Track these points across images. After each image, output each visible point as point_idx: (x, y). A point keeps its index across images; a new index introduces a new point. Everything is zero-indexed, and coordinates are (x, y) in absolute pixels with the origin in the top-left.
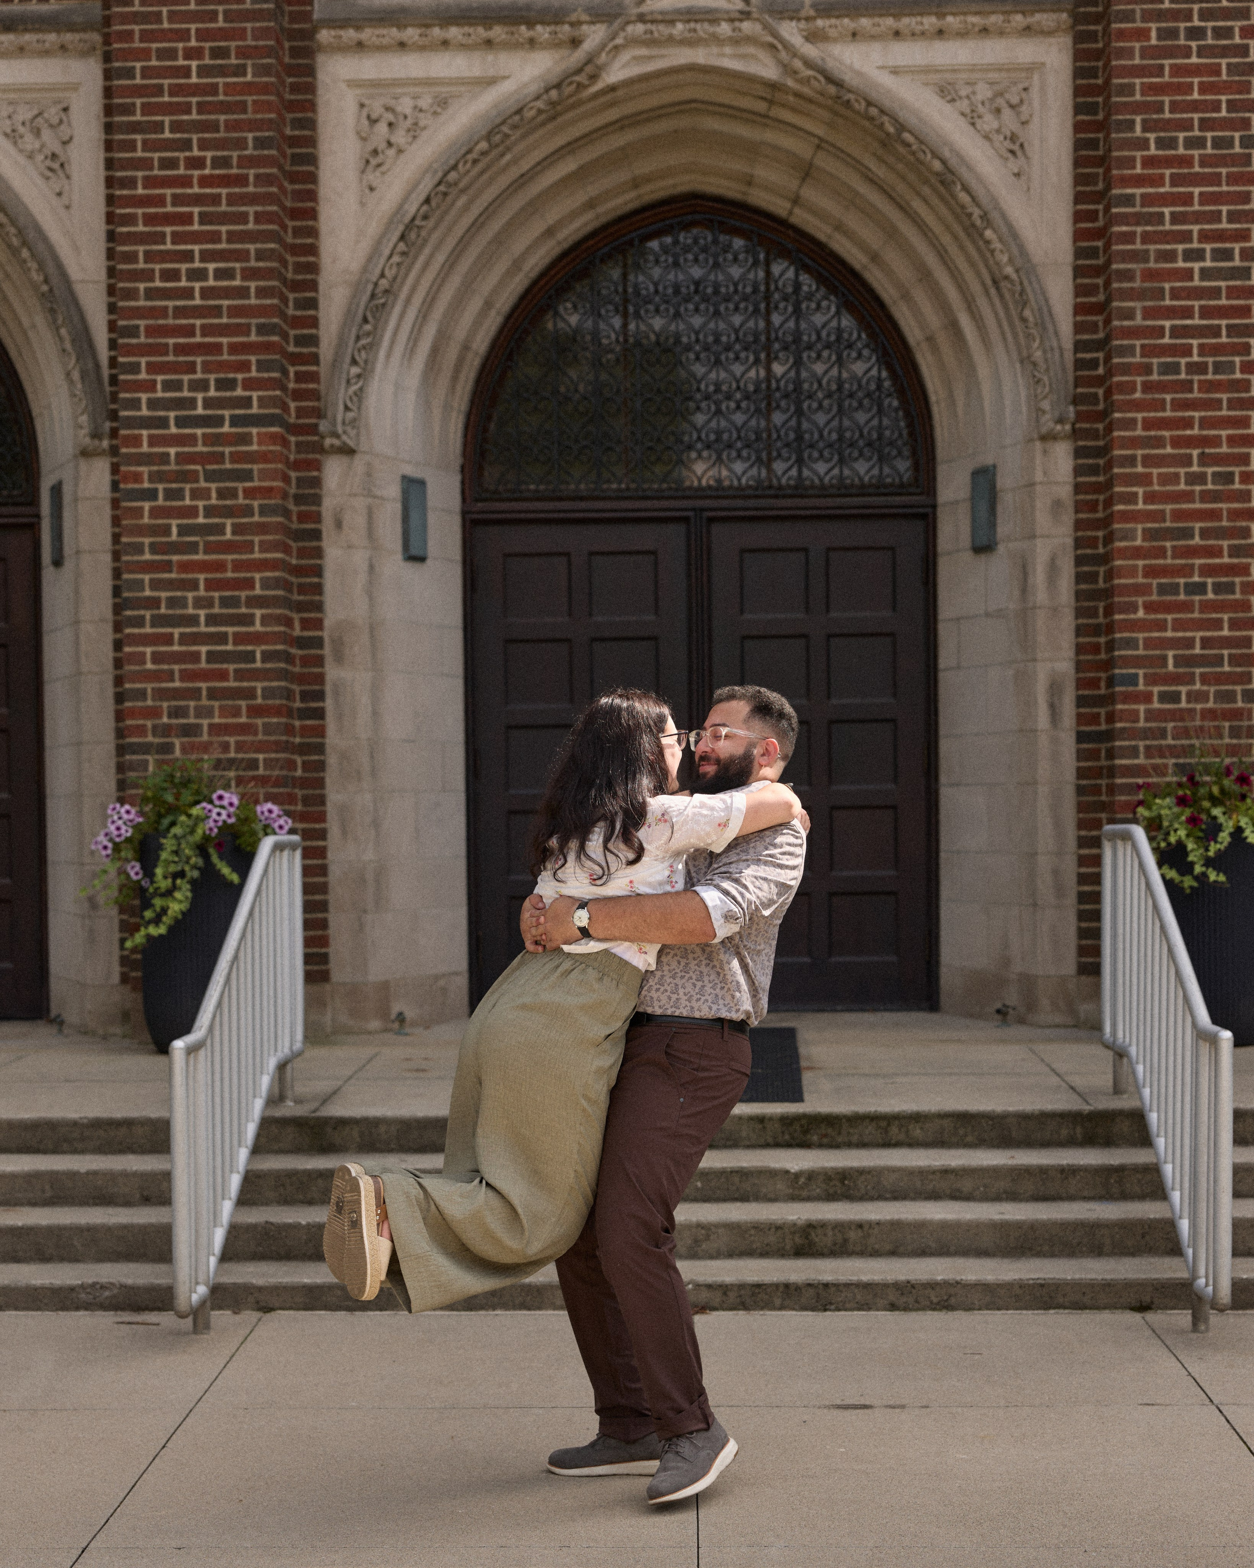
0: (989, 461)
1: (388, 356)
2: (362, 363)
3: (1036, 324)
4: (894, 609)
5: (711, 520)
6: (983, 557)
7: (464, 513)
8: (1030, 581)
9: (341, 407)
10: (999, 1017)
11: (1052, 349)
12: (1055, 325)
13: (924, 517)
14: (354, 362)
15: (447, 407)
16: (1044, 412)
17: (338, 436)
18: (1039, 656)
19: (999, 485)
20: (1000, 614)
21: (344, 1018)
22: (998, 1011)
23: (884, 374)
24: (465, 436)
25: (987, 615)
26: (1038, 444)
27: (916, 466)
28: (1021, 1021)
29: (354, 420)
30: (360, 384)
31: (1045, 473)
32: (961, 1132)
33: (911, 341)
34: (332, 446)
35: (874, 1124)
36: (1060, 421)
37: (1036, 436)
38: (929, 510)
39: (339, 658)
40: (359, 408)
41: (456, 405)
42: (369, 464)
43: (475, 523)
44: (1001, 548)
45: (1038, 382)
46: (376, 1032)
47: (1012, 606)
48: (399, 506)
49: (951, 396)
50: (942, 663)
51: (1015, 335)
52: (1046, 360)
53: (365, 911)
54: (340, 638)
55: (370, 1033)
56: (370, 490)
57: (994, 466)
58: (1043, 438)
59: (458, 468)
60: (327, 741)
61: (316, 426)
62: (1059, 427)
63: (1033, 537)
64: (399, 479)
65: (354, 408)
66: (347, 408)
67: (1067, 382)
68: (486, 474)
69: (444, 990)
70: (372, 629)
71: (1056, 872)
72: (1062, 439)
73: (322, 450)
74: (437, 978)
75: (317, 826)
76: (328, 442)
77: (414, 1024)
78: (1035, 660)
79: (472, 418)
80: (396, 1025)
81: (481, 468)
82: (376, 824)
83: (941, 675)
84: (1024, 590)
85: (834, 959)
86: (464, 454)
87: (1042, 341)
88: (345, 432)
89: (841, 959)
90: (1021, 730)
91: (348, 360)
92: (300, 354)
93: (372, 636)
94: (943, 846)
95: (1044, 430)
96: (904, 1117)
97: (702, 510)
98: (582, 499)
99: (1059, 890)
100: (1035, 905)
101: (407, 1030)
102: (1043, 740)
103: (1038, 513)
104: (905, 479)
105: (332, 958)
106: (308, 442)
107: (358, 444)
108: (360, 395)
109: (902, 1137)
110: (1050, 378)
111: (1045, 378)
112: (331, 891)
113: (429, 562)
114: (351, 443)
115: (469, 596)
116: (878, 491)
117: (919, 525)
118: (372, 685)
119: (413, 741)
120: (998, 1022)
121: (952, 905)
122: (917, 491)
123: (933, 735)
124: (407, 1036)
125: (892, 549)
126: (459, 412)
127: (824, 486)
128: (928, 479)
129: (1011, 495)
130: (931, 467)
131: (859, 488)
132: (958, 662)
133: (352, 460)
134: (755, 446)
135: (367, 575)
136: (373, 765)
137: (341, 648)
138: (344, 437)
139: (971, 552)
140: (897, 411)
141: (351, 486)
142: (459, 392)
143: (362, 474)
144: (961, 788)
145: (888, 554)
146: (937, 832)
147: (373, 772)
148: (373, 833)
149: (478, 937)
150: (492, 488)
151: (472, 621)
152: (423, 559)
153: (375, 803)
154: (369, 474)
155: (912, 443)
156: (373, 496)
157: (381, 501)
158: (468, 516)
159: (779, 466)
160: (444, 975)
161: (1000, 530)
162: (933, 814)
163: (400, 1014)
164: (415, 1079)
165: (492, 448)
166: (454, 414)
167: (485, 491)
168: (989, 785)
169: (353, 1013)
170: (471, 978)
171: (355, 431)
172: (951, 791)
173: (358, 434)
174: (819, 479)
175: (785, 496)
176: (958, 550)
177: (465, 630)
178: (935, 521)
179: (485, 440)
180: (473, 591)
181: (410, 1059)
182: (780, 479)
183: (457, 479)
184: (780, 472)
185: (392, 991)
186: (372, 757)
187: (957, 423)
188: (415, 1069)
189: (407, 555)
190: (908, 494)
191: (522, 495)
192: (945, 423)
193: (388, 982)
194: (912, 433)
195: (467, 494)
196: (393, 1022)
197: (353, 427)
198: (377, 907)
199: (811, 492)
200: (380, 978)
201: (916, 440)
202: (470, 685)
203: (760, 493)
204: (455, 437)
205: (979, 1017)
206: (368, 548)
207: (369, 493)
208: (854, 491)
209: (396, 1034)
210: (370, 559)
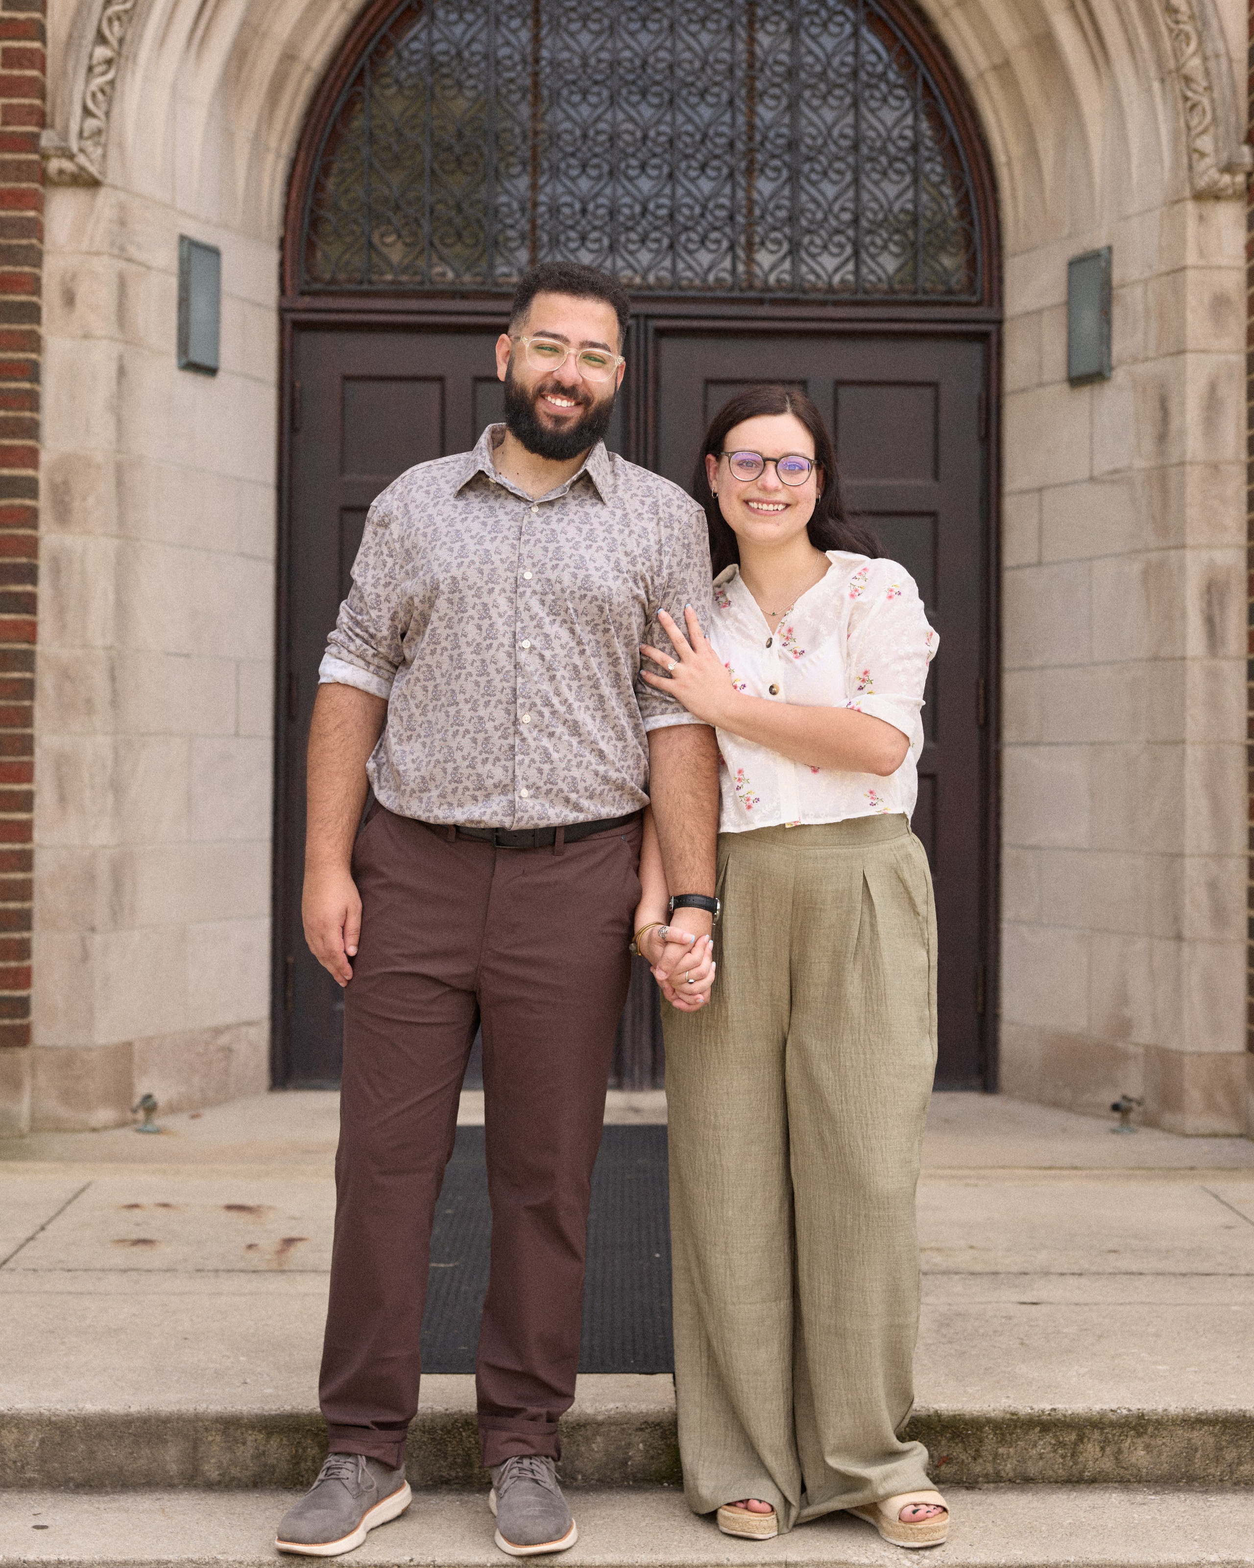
0: (1099, 241)
1: (162, 40)
2: (114, 42)
3: (1192, 17)
4: (936, 476)
5: (661, 333)
6: (1085, 392)
7: (282, 311)
8: (1174, 425)
9: (77, 110)
10: (1117, 1115)
11: (1217, 56)
12: (1220, 21)
13: (982, 337)
14: (101, 39)
15: (257, 142)
16: (1202, 155)
17: (71, 157)
18: (1190, 540)
19: (1117, 275)
20: (1116, 477)
21: (53, 1106)
22: (1116, 1107)
23: (924, 125)
24: (288, 194)
25: (1092, 479)
26: (1190, 207)
27: (971, 263)
28: (1151, 1123)
29: (99, 132)
30: (110, 76)
31: (1201, 254)
32: (1230, 1455)
33: (970, 72)
34: (61, 172)
35: (1049, 1438)
36: (1229, 168)
37: (1187, 193)
38: (991, 328)
39: (63, 515)
40: (107, 114)
41: (273, 143)
42: (122, 207)
43: (301, 327)
44: (1120, 376)
45: (1193, 107)
46: (106, 1128)
47: (1141, 463)
48: (173, 283)
49: (1033, 154)
50: (1010, 558)
51: (1154, 36)
52: (1207, 73)
53: (93, 929)
54: (66, 483)
55: (94, 1130)
56: (122, 249)
57: (1110, 249)
58: (1200, 196)
59: (276, 243)
60: (39, 648)
61: (36, 136)
62: (1226, 179)
63: (1182, 352)
64: (175, 241)
65: (100, 113)
66: (87, 112)
67: (1237, 108)
68: (319, 254)
69: (228, 1051)
70: (120, 470)
71: (1213, 886)
72: (1228, 198)
73: (45, 179)
74: (218, 1031)
75: (16, 787)
76: (54, 165)
77: (173, 1109)
78: (1183, 546)
79: (299, 168)
80: (141, 1115)
81: (311, 247)
82: (117, 787)
83: (1008, 577)
84: (1162, 438)
86: (285, 221)
87: (1200, 43)
88: (82, 150)
90: (1155, 658)
91: (90, 34)
92: (13, 20)
93: (120, 483)
94: (1008, 837)
95: (1202, 183)
96: (1113, 1424)
97: (648, 317)
98: (464, 295)
99: (1219, 916)
100: (1179, 938)
101: (159, 1121)
102: (1195, 675)
103: (1190, 316)
104: (953, 281)
105: (34, 1003)
106: (20, 163)
107: (103, 173)
108: (109, 91)
109: (1107, 1464)
110: (1212, 101)
111: (1206, 102)
112: (36, 894)
113: (221, 374)
114: (93, 169)
115: (286, 437)
116: (914, 298)
117: (976, 350)
118: (119, 563)
119: (187, 656)
120: (1116, 1125)
121: (1024, 929)
122: (974, 299)
123: (993, 668)
124: (158, 1131)
125: (934, 385)
126: (278, 156)
127: (831, 289)
128: (990, 282)
129: (1139, 291)
130: (995, 263)
131: (886, 293)
132: (1040, 555)
133: (94, 197)
134: (728, 230)
135: (114, 383)
136: (114, 692)
137: (67, 499)
138: (82, 159)
139: (1065, 386)
140: (943, 182)
141: (92, 239)
142: (278, 125)
143: (111, 221)
144: (1042, 748)
145: (928, 392)
146: (998, 815)
147: (114, 703)
148: (110, 799)
149: (286, 965)
150: (327, 276)
151: (290, 476)
152: (211, 371)
153: (116, 750)
154: (122, 223)
155: (964, 230)
156: (129, 260)
157: (143, 269)
158: (289, 316)
159: (764, 258)
160: (228, 1028)
161: (1118, 347)
162: (992, 788)
163: (148, 1097)
164: (125, 1271)
165: (329, 215)
166: (271, 157)
167: (316, 280)
168: (1092, 744)
169: (67, 1096)
170: (274, 1030)
171: (99, 151)
172: (1025, 753)
173: (104, 156)
174: (825, 277)
175: (775, 302)
176: (1041, 385)
177: (279, 488)
178: (1000, 344)
179: (318, 202)
180: (294, 430)
181: (136, 1206)
182: (766, 275)
183: (272, 257)
184: (766, 265)
185: (136, 1058)
186: (113, 678)
187: (1042, 190)
188: (134, 1237)
189: (184, 361)
190: (960, 304)
191: (373, 288)
192: (1020, 193)
193: (129, 1044)
194: (965, 213)
195: (288, 282)
196: (134, 1111)
197: (97, 144)
198: (115, 922)
199: (812, 296)
200: (116, 1038)
201: (971, 223)
202: (284, 575)
203: (736, 294)
204: (271, 193)
205: (1070, 1107)
206: (116, 340)
207: (122, 253)
208: (878, 296)
209: (139, 1131)
210: (121, 358)
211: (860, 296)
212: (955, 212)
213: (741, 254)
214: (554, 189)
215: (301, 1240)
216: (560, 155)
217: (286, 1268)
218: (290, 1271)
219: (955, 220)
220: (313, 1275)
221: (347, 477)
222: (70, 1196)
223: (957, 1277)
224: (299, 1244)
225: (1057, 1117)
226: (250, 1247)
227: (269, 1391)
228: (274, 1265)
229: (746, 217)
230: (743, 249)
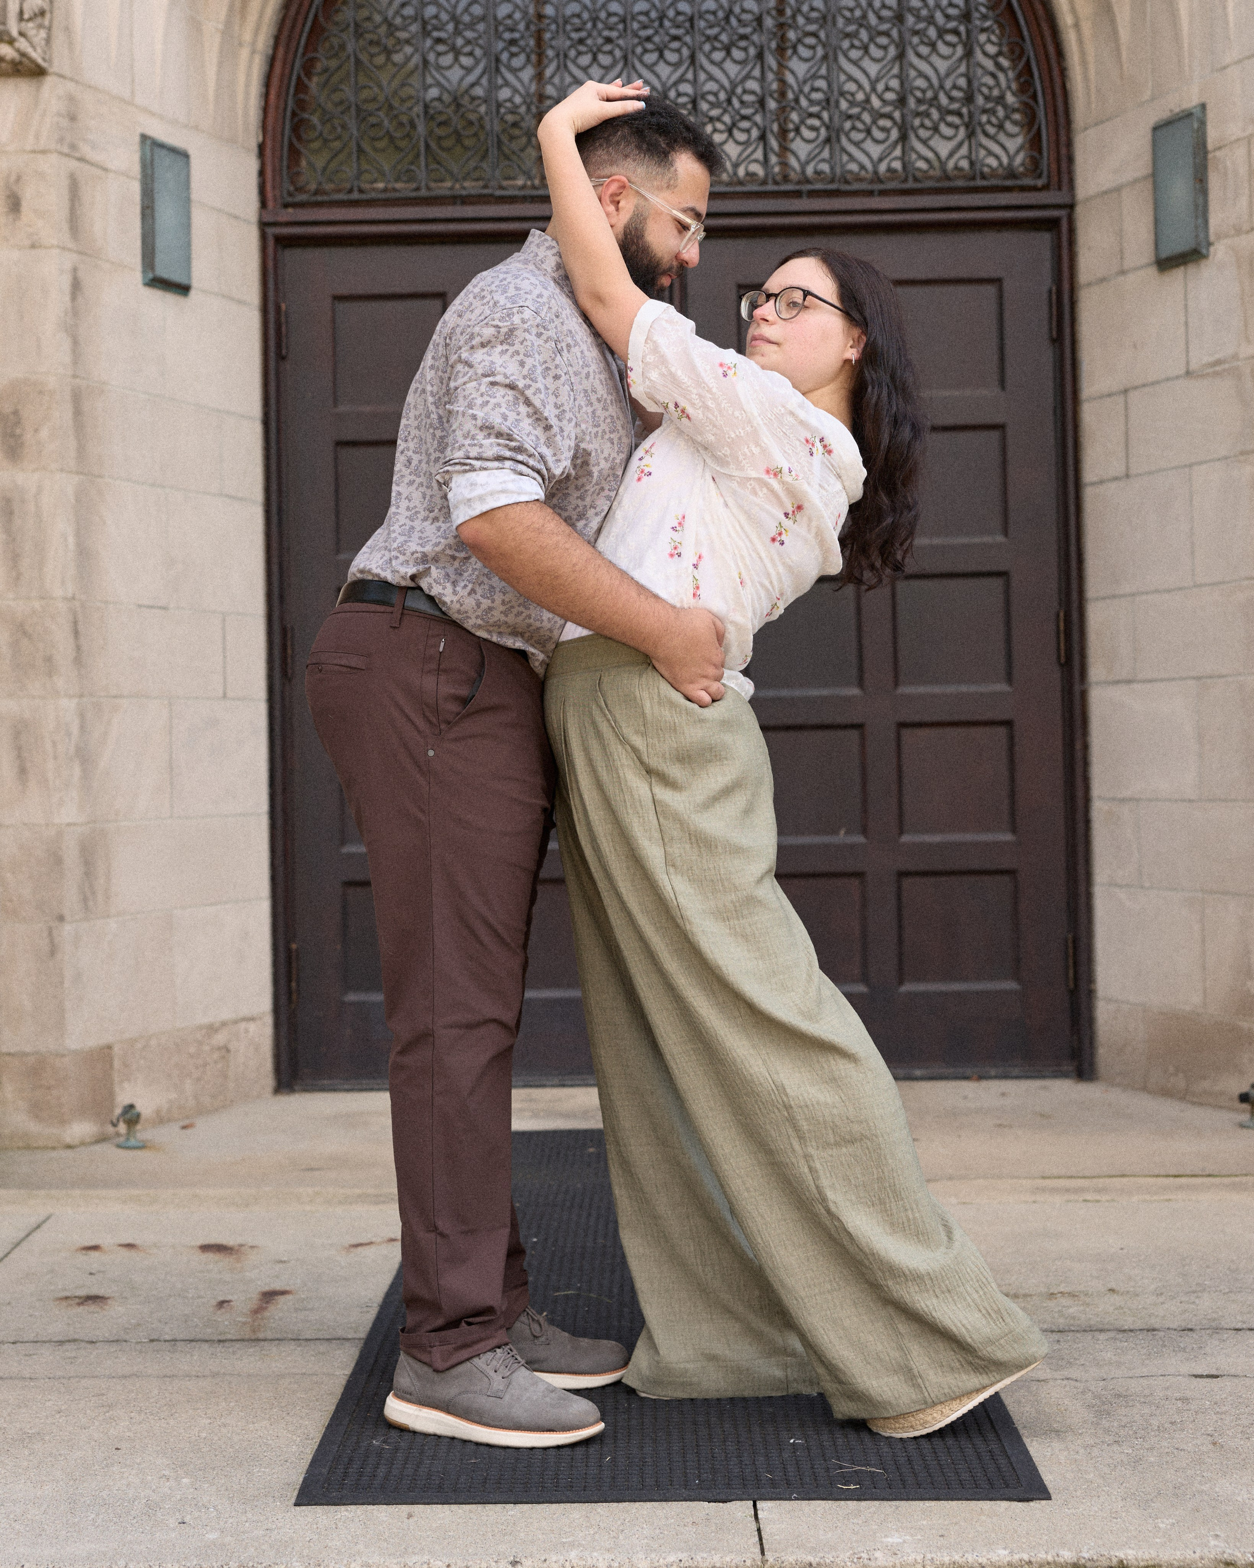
0: (1190, 100)
4: (1003, 388)
6: (1178, 273)
7: (263, 225)
10: (1247, 1107)
13: (1052, 225)
15: (228, 34)
17: (11, 42)
19: (1212, 135)
20: (1219, 368)
21: (21, 1121)
22: (1245, 1098)
24: (266, 94)
25: (1188, 373)
27: (1035, 143)
29: (43, 14)
38: (1062, 213)
39: (15, 449)
41: (248, 37)
42: (73, 100)
43: (286, 242)
44: (1219, 252)
46: (83, 1144)
47: (1248, 351)
48: (135, 188)
50: (1090, 472)
53: (61, 918)
54: (16, 413)
55: (69, 1147)
56: (73, 147)
57: (1203, 106)
59: (254, 149)
64: (137, 139)
68: (303, 163)
69: (225, 1051)
70: (77, 398)
74: (212, 1029)
77: (161, 1119)
79: (279, 66)
80: (122, 1128)
81: (294, 154)
82: (84, 757)
83: (1089, 495)
85: (907, 987)
86: (264, 125)
89: (921, 987)
93: (78, 412)
94: (1098, 789)
98: (465, 201)
101: (143, 1133)
104: (1016, 163)
107: (50, 61)
113: (193, 292)
114: (37, 56)
115: (272, 364)
116: (972, 184)
117: (1043, 240)
118: (78, 500)
119: (164, 608)
120: (1245, 1117)
121: (1122, 894)
122: (1040, 183)
123: (1075, 596)
124: (142, 1147)
125: (997, 281)
126: (253, 52)
127: (877, 178)
128: (1058, 161)
129: (1240, 152)
130: (1063, 139)
131: (939, 180)
132: (1128, 468)
133: (38, 90)
134: (758, 118)
135: (67, 298)
136: (78, 648)
137: (18, 431)
138: (22, 44)
139: (1153, 271)
140: (1000, 53)
141: (37, 137)
142: (252, 18)
143: (59, 114)
144: (1136, 686)
145: (990, 290)
146: (1086, 764)
147: (78, 660)
148: (77, 771)
149: (289, 950)
150: (313, 186)
151: (278, 411)
152: (183, 289)
153: (82, 716)
154: (73, 118)
155: (1026, 104)
156: (81, 159)
157: (99, 172)
158: (271, 231)
159: (801, 148)
160: (224, 1024)
161: (1216, 219)
162: (1078, 734)
163: (131, 1107)
164: (61, 1343)
165: (315, 120)
166: (245, 53)
167: (300, 190)
168: (1198, 678)
169: (36, 1110)
170: (277, 1025)
171: (43, 34)
172: (1116, 693)
173: (48, 40)
174: (869, 166)
175: (813, 194)
176: (1123, 272)
177: (266, 422)
178: (1072, 231)
179: (301, 105)
180: (281, 358)
181: (95, 1248)
182: (803, 166)
183: (252, 165)
184: (803, 156)
185: (117, 1064)
186: (76, 633)
187: (1118, 49)
188: (82, 1292)
189: (150, 276)
190: (1023, 189)
191: (364, 197)
192: (1091, 59)
193: (110, 1047)
194: (1025, 86)
195: (270, 195)
196: (115, 1125)
197: (40, 26)
198: (87, 908)
199: (856, 186)
200: (92, 1042)
201: (1034, 97)
202: (275, 519)
203: (770, 187)
204: (247, 93)
205: (1183, 1096)
206: (70, 250)
207: (72, 152)
208: (929, 184)
209: (119, 1146)
210: (75, 270)
211: (910, 184)
212: (1014, 86)
213: (774, 143)
214: (562, 80)
215: (283, 1293)
216: (568, 43)
217: (261, 1336)
218: (265, 1340)
219: (1014, 94)
220: (292, 1345)
221: (341, 409)
222: (22, 1234)
223: (1102, 1336)
224: (281, 1299)
225: (1170, 1108)
226: (221, 1304)
227: (212, 1536)
228: (247, 1333)
229: (778, 101)
230: (777, 139)
